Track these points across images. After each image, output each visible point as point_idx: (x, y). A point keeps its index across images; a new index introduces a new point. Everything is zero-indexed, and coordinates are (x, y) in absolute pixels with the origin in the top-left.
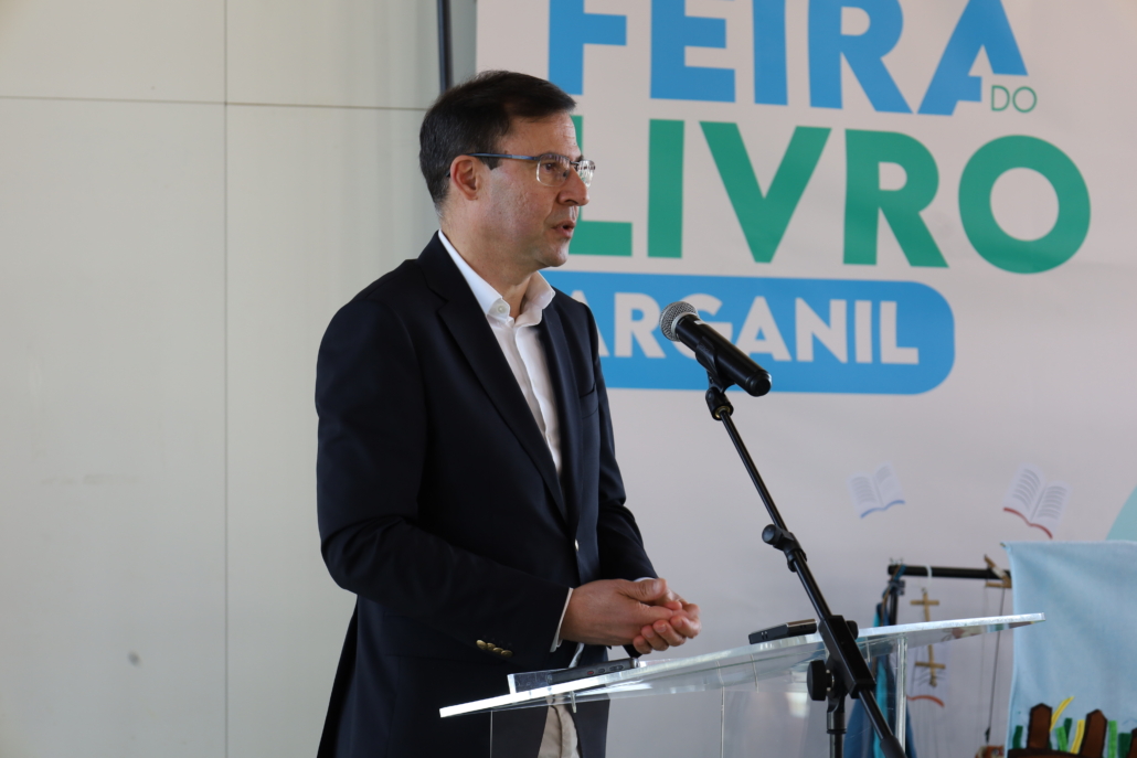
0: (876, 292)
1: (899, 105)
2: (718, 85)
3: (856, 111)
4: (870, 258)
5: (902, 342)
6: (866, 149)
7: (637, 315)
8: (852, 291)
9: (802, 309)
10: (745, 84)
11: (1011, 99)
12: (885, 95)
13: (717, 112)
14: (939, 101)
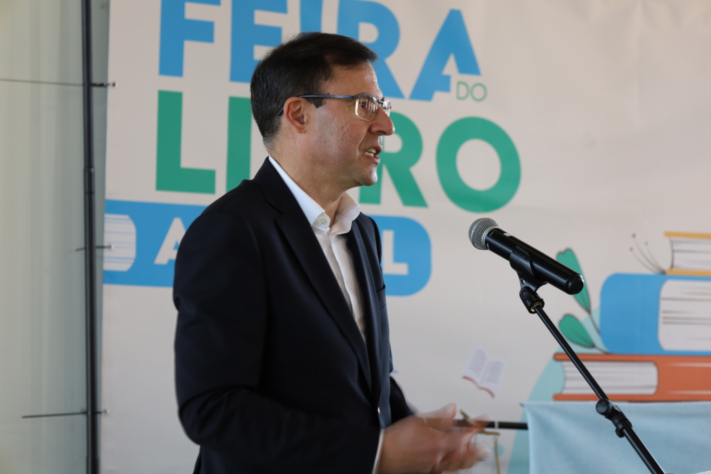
1: (397, 94)
4: (376, 199)
11: (470, 91)
14: (423, 91)
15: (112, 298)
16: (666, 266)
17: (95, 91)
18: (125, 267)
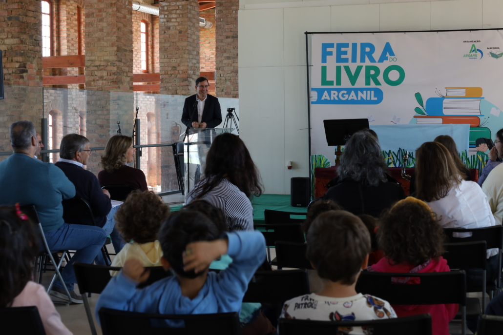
0: (371, 89)
1: (375, 62)
2: (346, 60)
3: (368, 62)
4: (370, 85)
5: (375, 97)
6: (368, 68)
7: (334, 94)
8: (367, 89)
9: (359, 92)
10: (350, 60)
11: (393, 59)
12: (372, 60)
13: (346, 64)
14: (381, 60)
15: (313, 106)
16: (445, 95)
17: (309, 67)
18: (315, 101)
